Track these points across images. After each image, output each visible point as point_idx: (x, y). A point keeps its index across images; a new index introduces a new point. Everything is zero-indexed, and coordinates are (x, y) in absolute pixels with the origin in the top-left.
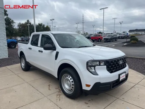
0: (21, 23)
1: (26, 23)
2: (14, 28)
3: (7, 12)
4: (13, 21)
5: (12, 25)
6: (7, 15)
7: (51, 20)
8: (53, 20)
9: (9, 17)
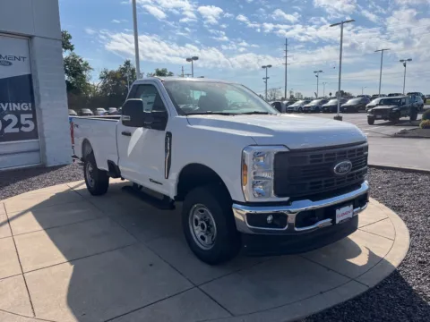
0: (109, 71)
1: (123, 70)
2: (91, 83)
3: (70, 41)
4: (86, 64)
5: (84, 76)
6: (71, 48)
7: (188, 60)
8: (196, 58)
9: (77, 54)
